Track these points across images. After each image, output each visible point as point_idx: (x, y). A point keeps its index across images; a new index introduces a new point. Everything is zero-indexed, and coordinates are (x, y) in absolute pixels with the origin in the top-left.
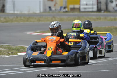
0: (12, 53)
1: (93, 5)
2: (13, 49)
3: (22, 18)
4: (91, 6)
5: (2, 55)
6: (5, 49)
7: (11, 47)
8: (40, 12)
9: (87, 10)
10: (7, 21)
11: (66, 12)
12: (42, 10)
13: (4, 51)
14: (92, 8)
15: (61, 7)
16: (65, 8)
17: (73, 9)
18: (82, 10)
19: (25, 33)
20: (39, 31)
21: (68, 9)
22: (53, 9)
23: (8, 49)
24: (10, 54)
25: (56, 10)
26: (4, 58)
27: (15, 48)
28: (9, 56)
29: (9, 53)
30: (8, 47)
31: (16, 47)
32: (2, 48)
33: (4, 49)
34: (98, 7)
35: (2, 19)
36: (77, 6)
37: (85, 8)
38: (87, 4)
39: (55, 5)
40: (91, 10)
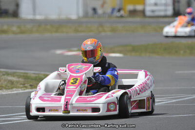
0: (31, 85)
1: (166, 5)
2: (32, 79)
3: (48, 27)
4: (163, 8)
5: (14, 89)
6: (19, 78)
7: (29, 75)
8: (79, 18)
9: (157, 14)
10: (22, 32)
11: (122, 16)
12: (81, 14)
13: (17, 82)
14: (166, 10)
15: (113, 9)
16: (119, 10)
17: (133, 13)
18: (148, 13)
19: (53, 51)
20: (75, 49)
21: (125, 12)
22: (100, 11)
23: (25, 79)
24: (26, 88)
25: (104, 13)
26: (17, 94)
27: (36, 77)
28: (26, 91)
29: (26, 85)
30: (25, 75)
31: (37, 75)
32: (14, 76)
33: (17, 79)
34: (174, 9)
35: (14, 29)
36: (139, 7)
37: (153, 11)
38: (156, 4)
39: (103, 6)
40: (162, 13)
